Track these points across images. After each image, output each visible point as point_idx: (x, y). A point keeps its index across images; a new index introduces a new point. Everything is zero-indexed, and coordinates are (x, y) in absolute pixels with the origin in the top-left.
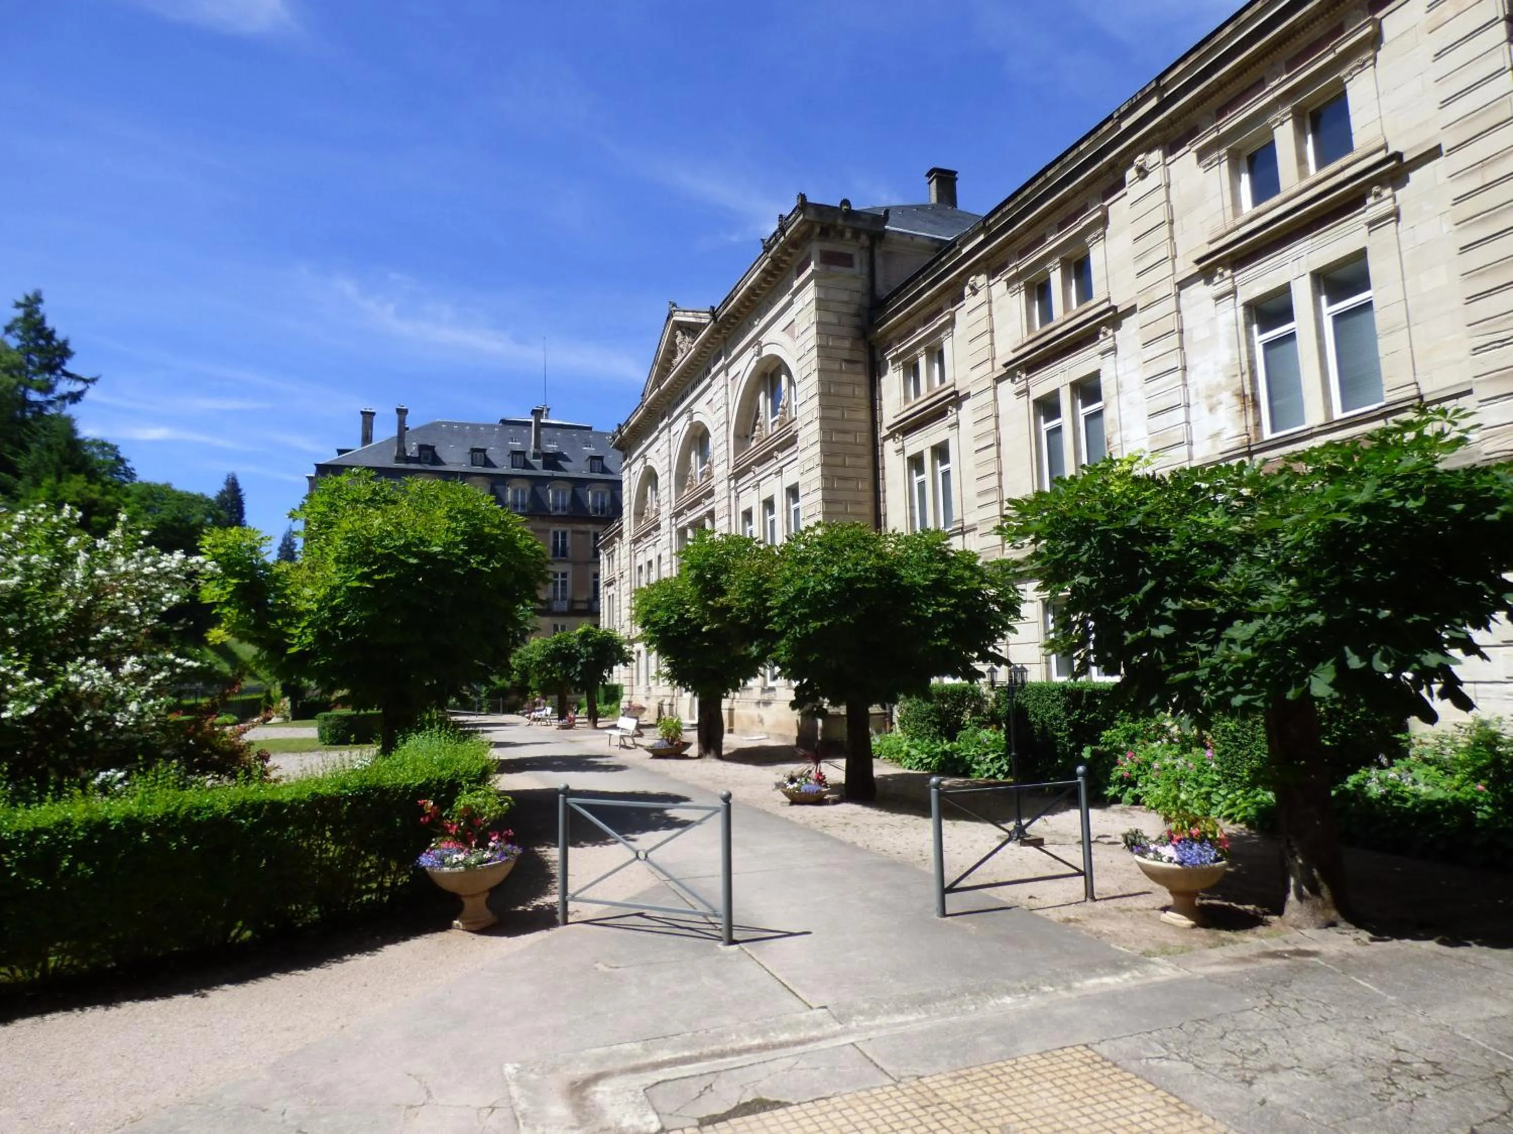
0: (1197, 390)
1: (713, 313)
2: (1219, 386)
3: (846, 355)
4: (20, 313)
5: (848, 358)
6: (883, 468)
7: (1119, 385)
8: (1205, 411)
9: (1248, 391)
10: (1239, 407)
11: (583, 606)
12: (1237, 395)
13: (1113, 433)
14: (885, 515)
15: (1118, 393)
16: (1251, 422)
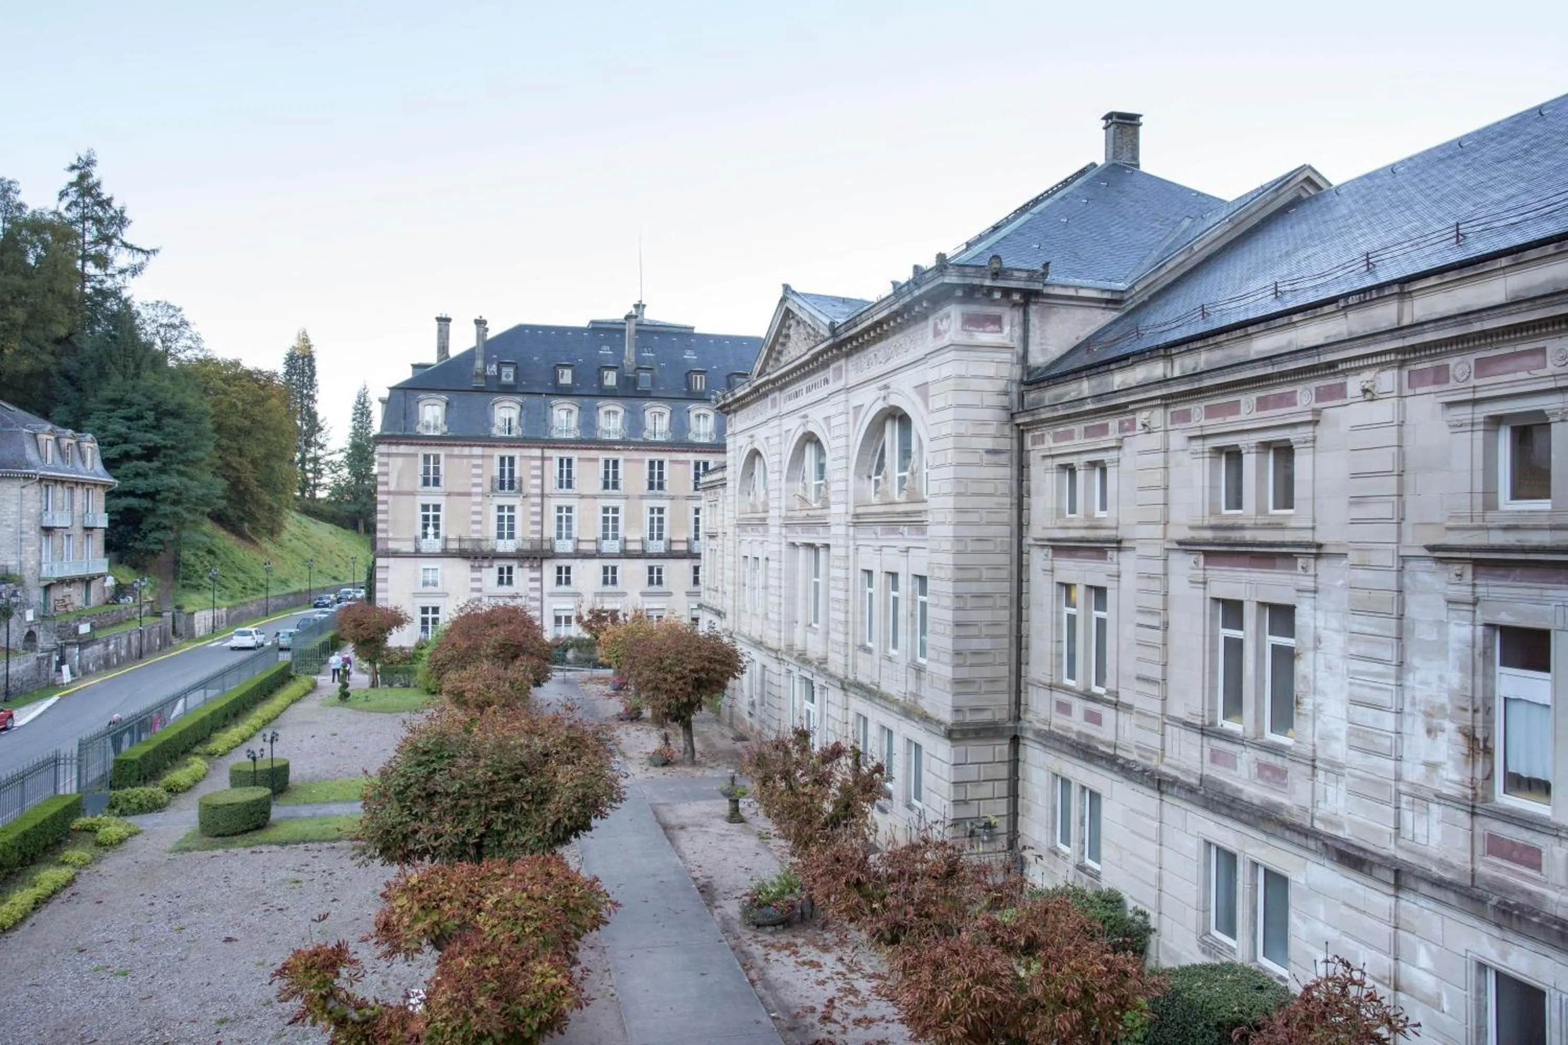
0: (1414, 698)
1: (833, 329)
2: (1442, 707)
3: (989, 444)
4: (74, 176)
5: (990, 447)
6: (1028, 581)
7: (1318, 640)
8: (1421, 730)
9: (1479, 735)
10: (1465, 750)
11: (683, 547)
12: (1465, 734)
13: (1305, 694)
14: (1028, 636)
15: (1316, 648)
16: (1479, 775)
